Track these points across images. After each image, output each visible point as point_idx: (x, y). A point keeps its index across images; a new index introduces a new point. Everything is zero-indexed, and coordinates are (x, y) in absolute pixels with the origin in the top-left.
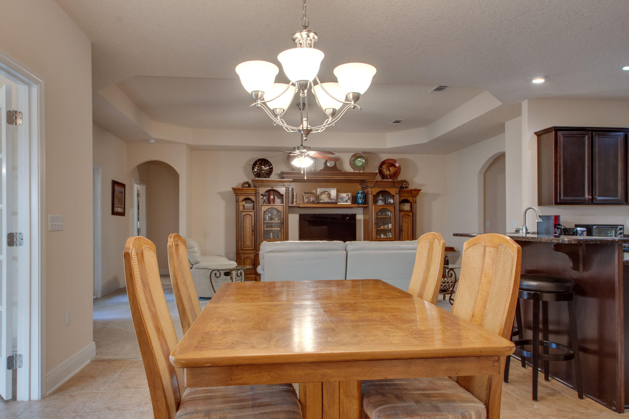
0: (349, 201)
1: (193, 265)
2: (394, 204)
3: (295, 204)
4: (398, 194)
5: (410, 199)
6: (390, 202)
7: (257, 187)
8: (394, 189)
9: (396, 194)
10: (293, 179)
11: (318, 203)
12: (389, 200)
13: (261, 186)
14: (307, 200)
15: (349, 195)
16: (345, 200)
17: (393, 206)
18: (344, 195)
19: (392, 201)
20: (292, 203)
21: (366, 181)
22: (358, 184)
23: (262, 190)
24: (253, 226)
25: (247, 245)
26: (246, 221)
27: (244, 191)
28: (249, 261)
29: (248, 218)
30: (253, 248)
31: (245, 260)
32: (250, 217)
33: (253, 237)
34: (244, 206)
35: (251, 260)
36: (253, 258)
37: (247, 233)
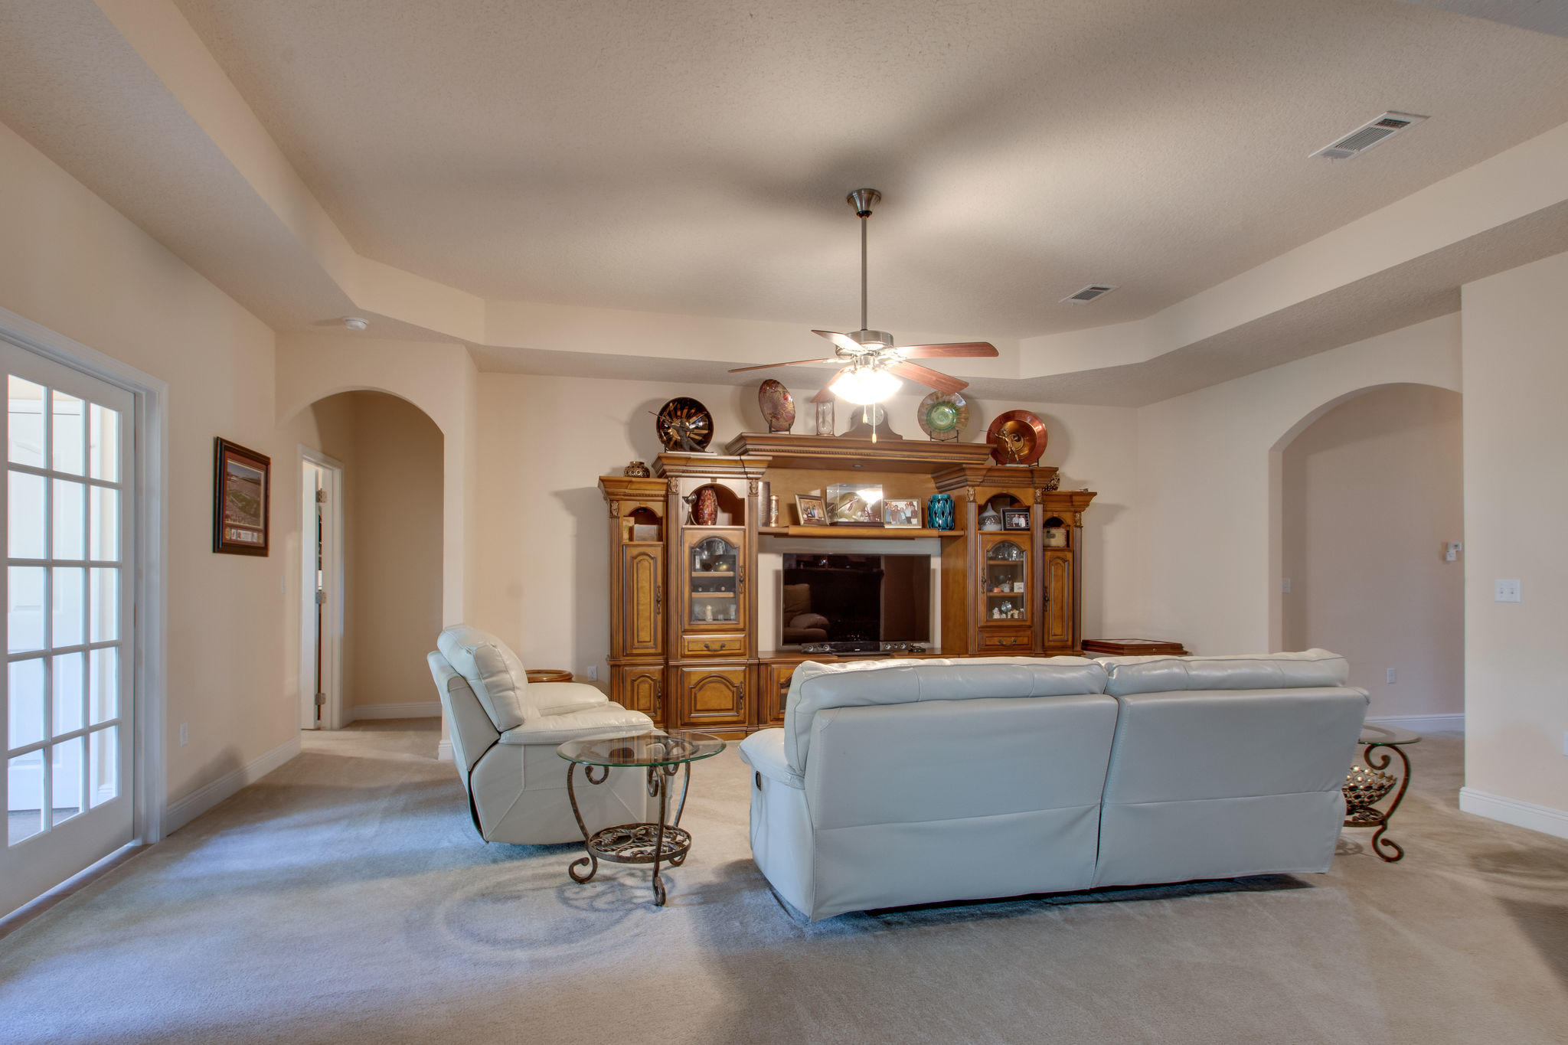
0: (914, 521)
1: (500, 733)
2: (1028, 530)
3: (773, 525)
4: (1040, 503)
5: (1067, 517)
6: (1017, 525)
7: (672, 477)
8: (1031, 490)
9: (1037, 503)
10: (773, 456)
11: (833, 524)
12: (1015, 520)
13: (683, 474)
14: (805, 516)
15: (915, 503)
16: (904, 517)
17: (1028, 534)
18: (901, 504)
19: (1022, 522)
20: (767, 523)
21: (964, 466)
22: (930, 476)
23: (687, 486)
24: (659, 587)
25: (640, 640)
26: (640, 572)
27: (633, 487)
28: (647, 686)
29: (646, 564)
30: (659, 650)
31: (636, 683)
32: (651, 561)
33: (660, 617)
34: (631, 530)
35: (652, 683)
36: (657, 677)
37: (641, 607)
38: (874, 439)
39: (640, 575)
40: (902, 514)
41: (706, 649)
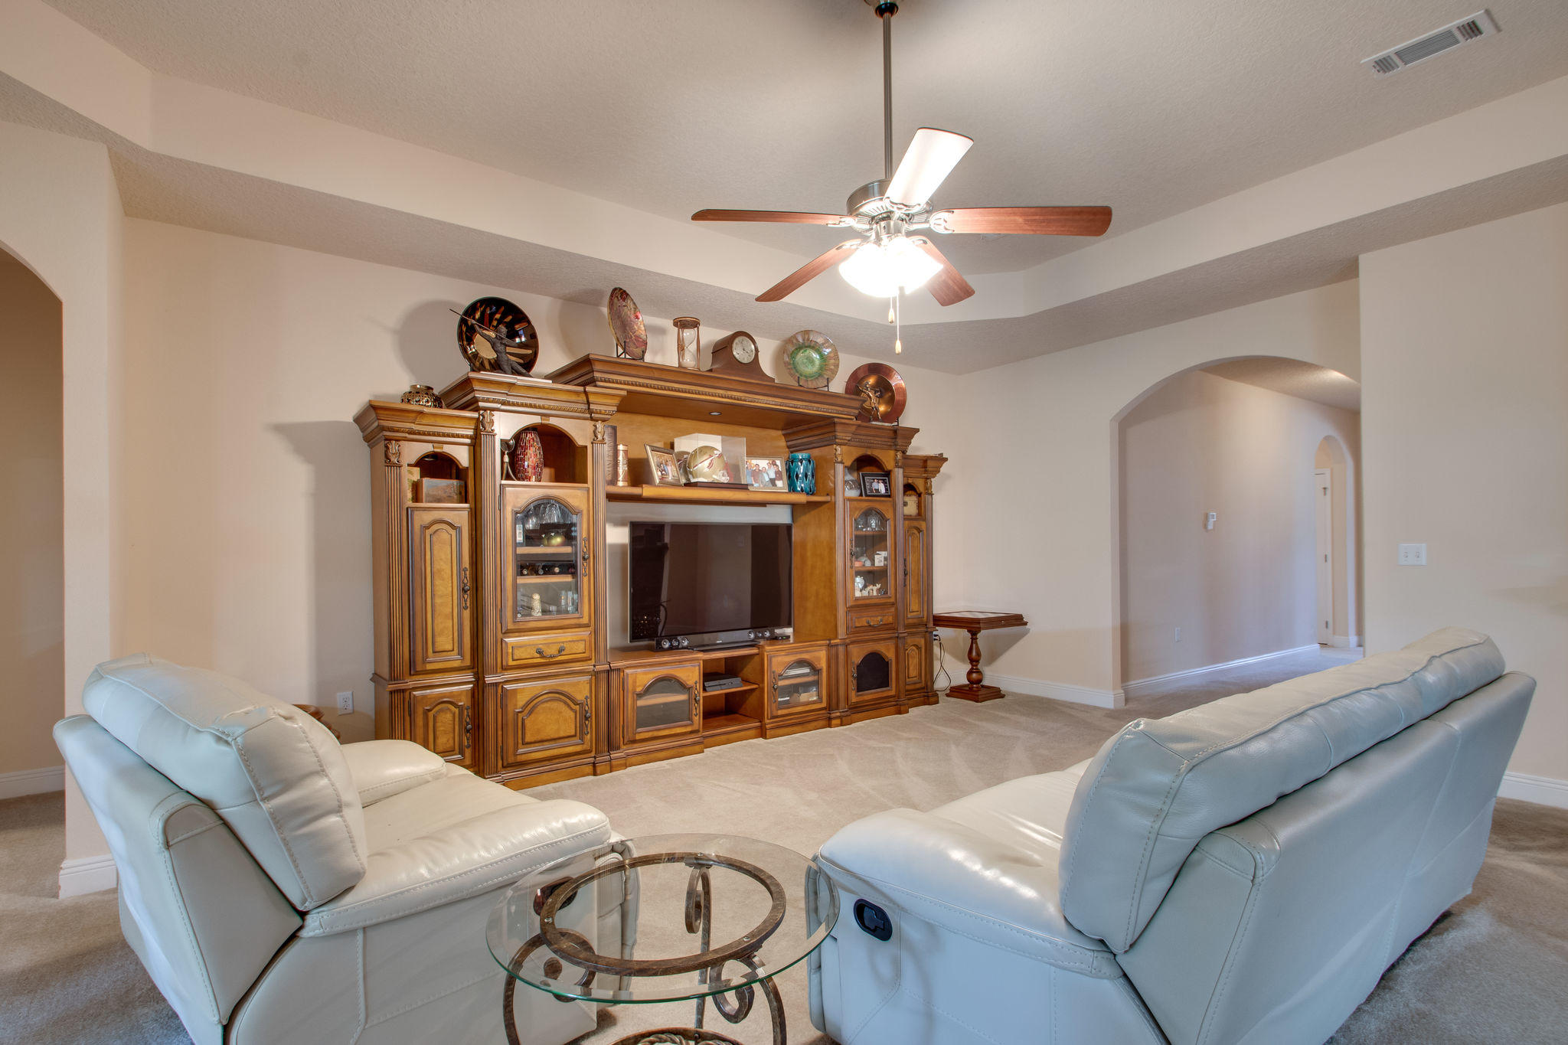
0: (779, 484)
1: (303, 915)
2: (889, 496)
3: (620, 484)
4: (901, 467)
5: (920, 484)
6: (877, 490)
7: (485, 409)
8: (892, 453)
9: (896, 467)
11: (689, 485)
12: (875, 485)
13: (503, 407)
14: (660, 473)
15: (778, 462)
16: (767, 479)
17: (890, 502)
18: (763, 463)
19: (882, 488)
20: (613, 481)
21: (836, 420)
22: (780, 433)
23: (504, 426)
24: (465, 570)
25: (437, 650)
26: (436, 547)
27: (424, 421)
28: (449, 716)
29: (444, 536)
30: (468, 662)
31: (431, 714)
32: (453, 533)
33: (467, 614)
34: (416, 487)
35: (457, 710)
36: (464, 702)
37: (438, 601)
38: (898, 347)
39: (435, 552)
40: (765, 475)
41: (538, 655)
